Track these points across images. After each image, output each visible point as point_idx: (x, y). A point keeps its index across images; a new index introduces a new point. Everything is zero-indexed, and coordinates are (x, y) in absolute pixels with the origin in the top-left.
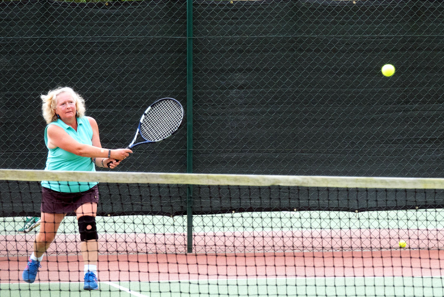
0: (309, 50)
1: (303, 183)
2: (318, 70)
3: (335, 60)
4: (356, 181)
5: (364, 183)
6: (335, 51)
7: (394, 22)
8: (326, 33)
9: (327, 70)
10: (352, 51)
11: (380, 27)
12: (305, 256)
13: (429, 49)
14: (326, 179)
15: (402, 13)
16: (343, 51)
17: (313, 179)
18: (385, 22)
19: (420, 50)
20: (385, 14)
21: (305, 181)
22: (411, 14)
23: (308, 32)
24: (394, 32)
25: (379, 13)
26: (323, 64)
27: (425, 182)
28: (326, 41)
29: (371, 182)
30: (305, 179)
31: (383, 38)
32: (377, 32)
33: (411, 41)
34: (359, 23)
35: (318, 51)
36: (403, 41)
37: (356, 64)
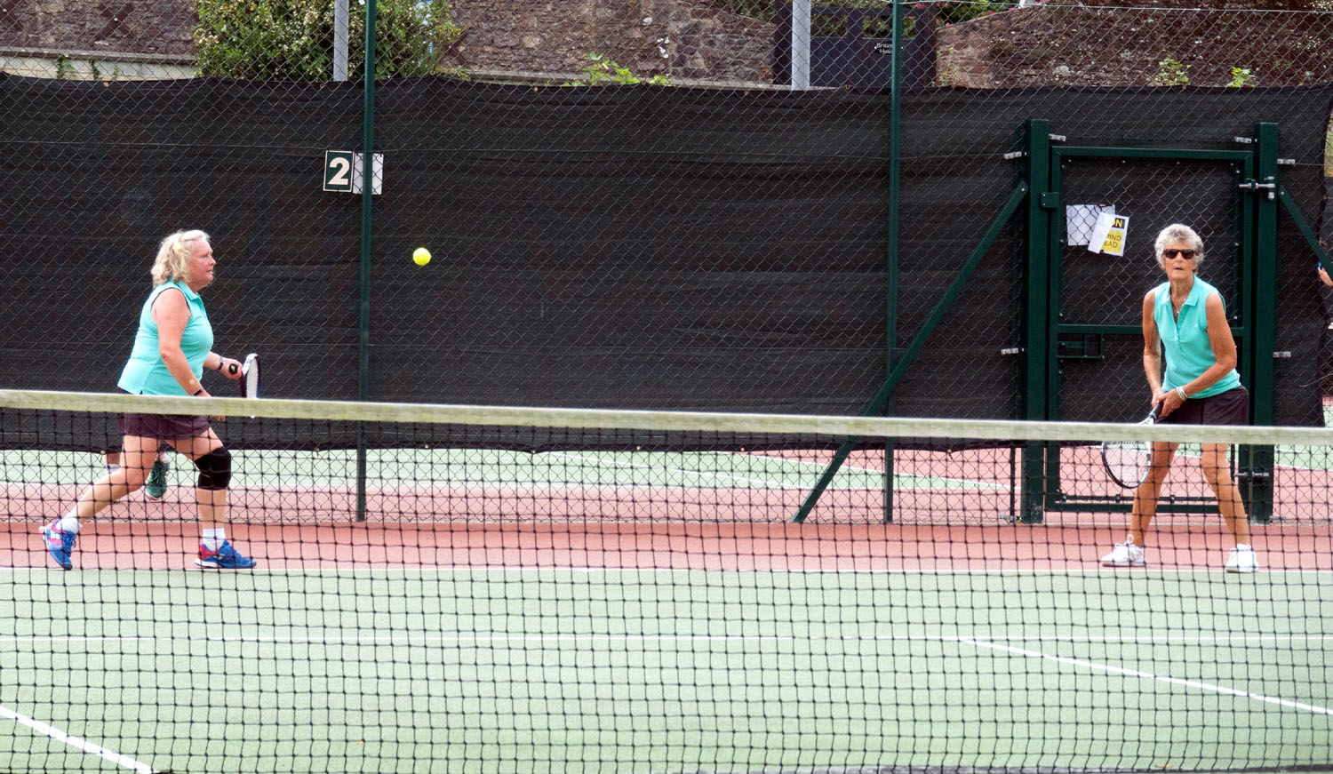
0: (24, 167)
1: (10, 402)
2: (40, 201)
3: (70, 184)
4: (105, 400)
5: (118, 404)
6: (70, 169)
7: (176, 120)
8: (54, 136)
9: (55, 202)
10: (100, 169)
11: (152, 130)
12: (13, 530)
13: (235, 169)
14: (51, 396)
15: (190, 105)
16: (84, 170)
17: (29, 396)
18: (161, 120)
19: (220, 170)
20: (160, 105)
21: (15, 399)
22: (206, 106)
23: (24, 135)
24: (174, 138)
25: (149, 105)
26: (48, 192)
27: (226, 404)
28: (55, 151)
29: (130, 402)
30: (15, 394)
31: (155, 147)
32: (145, 138)
33: (205, 155)
34: (114, 121)
35: (39, 168)
36: (191, 155)
37: (107, 194)
